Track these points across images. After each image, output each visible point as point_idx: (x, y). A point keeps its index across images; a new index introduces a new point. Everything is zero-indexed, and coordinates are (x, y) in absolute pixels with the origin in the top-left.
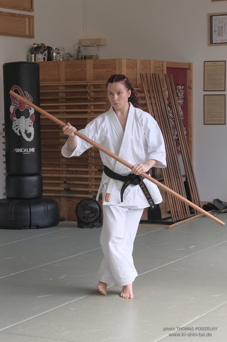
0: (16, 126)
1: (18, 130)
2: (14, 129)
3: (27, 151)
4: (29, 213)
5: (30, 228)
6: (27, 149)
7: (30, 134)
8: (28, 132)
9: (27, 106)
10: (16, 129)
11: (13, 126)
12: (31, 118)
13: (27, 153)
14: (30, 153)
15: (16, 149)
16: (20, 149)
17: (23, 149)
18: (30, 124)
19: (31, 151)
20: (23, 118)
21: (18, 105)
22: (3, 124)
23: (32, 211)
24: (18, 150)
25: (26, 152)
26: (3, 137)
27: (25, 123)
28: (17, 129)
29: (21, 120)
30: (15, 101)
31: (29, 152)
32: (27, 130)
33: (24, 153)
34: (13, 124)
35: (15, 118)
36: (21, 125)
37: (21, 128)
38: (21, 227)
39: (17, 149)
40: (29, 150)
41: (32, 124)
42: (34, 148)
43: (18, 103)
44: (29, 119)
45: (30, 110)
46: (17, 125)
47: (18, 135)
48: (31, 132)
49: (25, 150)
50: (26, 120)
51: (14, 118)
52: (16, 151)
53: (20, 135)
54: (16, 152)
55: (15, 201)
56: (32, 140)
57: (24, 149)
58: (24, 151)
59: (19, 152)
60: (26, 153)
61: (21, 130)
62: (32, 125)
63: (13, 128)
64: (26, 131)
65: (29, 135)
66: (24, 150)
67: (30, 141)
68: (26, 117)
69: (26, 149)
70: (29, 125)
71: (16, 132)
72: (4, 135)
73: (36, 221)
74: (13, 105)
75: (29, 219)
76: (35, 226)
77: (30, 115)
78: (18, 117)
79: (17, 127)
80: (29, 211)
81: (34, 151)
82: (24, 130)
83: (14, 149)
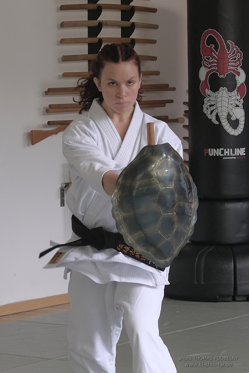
0: (211, 106)
1: (214, 114)
2: (205, 112)
3: (231, 153)
4: (233, 273)
5: (234, 300)
6: (231, 149)
7: (237, 121)
8: (233, 118)
9: (232, 68)
10: (209, 111)
11: (205, 107)
12: (240, 90)
13: (231, 158)
14: (235, 158)
15: (210, 149)
16: (218, 149)
17: (223, 149)
18: (238, 103)
19: (238, 155)
20: (223, 92)
21: (215, 66)
22: (184, 103)
23: (238, 266)
24: (213, 152)
25: (228, 155)
26: (184, 126)
27: (227, 101)
28: (212, 112)
29: (220, 95)
30: (208, 59)
31: (235, 156)
32: (231, 114)
33: (224, 158)
34: (205, 102)
35: (208, 92)
36: (219, 105)
37: (220, 110)
38: (218, 297)
39: (212, 149)
40: (234, 152)
41: (242, 103)
42: (245, 149)
43: (215, 62)
44: (236, 92)
45: (237, 77)
46: (212, 103)
47: (215, 122)
48: (238, 117)
49: (227, 152)
50: (230, 95)
51: (207, 90)
52: (209, 152)
53: (217, 123)
54: (210, 155)
55: (207, 247)
56: (240, 133)
57: (225, 150)
58: (225, 155)
59: (215, 155)
60: (229, 158)
61: (220, 114)
62: (241, 105)
63: (205, 109)
64: (229, 117)
65: (235, 124)
66: (225, 152)
67: (236, 134)
68: (231, 90)
69: (228, 149)
70: (234, 105)
71: (210, 118)
72: (187, 122)
73: (245, 287)
74: (205, 66)
75: (233, 282)
76: (243, 296)
77: (238, 86)
78: (215, 89)
79: (212, 108)
80: (233, 267)
81: (244, 154)
82: (226, 114)
83: (205, 150)
